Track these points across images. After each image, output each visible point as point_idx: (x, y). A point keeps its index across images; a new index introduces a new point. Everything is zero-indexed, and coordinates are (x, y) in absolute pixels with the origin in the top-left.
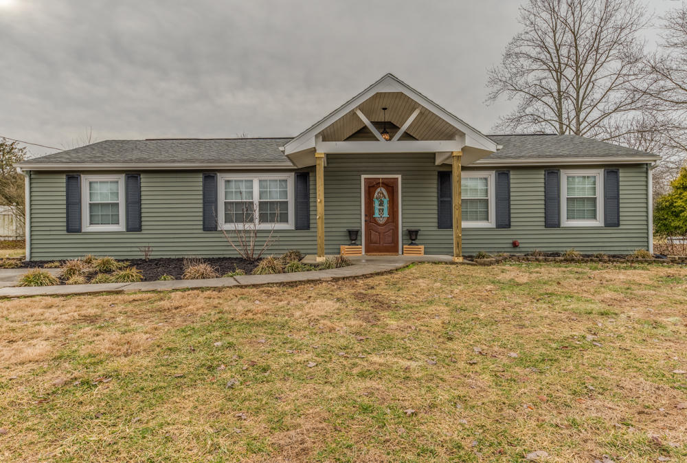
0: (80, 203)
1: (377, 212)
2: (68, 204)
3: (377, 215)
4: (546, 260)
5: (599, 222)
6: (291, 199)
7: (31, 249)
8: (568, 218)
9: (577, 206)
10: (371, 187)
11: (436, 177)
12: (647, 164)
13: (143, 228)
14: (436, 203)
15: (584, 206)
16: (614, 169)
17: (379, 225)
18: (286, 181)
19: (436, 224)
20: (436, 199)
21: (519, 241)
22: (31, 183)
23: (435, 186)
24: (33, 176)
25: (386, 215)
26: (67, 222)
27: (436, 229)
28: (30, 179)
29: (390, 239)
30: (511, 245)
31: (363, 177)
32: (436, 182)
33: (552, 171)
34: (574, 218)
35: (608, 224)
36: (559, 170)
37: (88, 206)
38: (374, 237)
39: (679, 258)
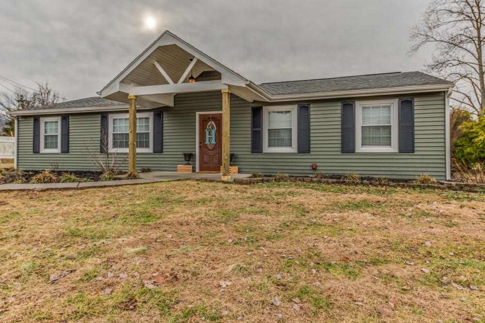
0: (39, 135)
1: (207, 139)
2: (34, 136)
3: (207, 142)
4: (319, 182)
5: (394, 148)
6: (151, 131)
7: (18, 163)
8: (362, 145)
9: (372, 134)
10: (204, 120)
11: (250, 112)
12: (444, 92)
13: (70, 151)
14: (250, 132)
15: (380, 133)
16: (409, 99)
17: (209, 150)
18: (148, 118)
19: (250, 150)
20: (250, 129)
21: (318, 164)
22: (18, 124)
23: (250, 119)
24: (20, 119)
25: (213, 142)
26: (34, 147)
27: (250, 153)
28: (18, 121)
29: (217, 161)
30: (311, 168)
31: (198, 114)
32: (250, 115)
33: (348, 103)
34: (370, 145)
35: (402, 150)
36: (354, 102)
37: (43, 137)
38: (206, 158)
39: (457, 185)
